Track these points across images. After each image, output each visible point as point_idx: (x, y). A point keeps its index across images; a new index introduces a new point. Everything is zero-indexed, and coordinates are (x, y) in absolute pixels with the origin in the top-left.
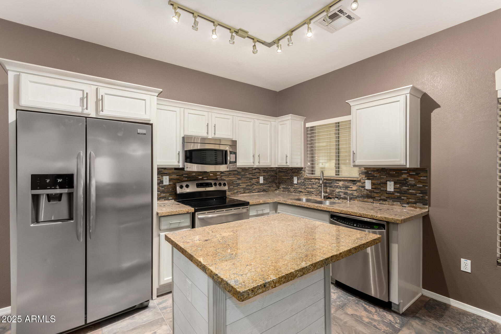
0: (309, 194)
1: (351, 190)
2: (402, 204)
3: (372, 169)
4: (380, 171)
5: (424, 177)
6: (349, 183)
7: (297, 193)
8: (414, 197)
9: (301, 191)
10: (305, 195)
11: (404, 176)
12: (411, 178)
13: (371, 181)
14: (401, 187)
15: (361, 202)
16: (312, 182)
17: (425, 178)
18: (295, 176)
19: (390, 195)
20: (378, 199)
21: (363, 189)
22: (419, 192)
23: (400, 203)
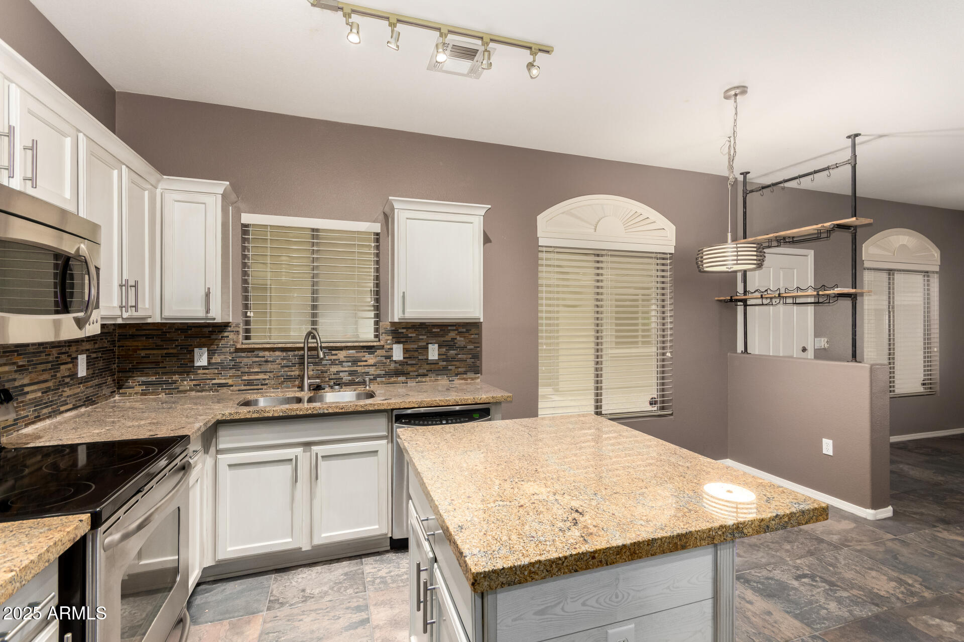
0: (252, 387)
1: (364, 366)
2: (449, 377)
3: (404, 324)
4: (417, 328)
5: (476, 334)
6: (361, 352)
7: (209, 391)
8: (464, 365)
9: (226, 383)
10: (239, 391)
11: (452, 334)
12: (460, 337)
13: (402, 345)
14: (448, 352)
15: (385, 384)
16: (264, 357)
17: (477, 336)
18: (200, 346)
19: (433, 366)
20: (414, 376)
21: (388, 360)
22: (470, 356)
23: (447, 377)
